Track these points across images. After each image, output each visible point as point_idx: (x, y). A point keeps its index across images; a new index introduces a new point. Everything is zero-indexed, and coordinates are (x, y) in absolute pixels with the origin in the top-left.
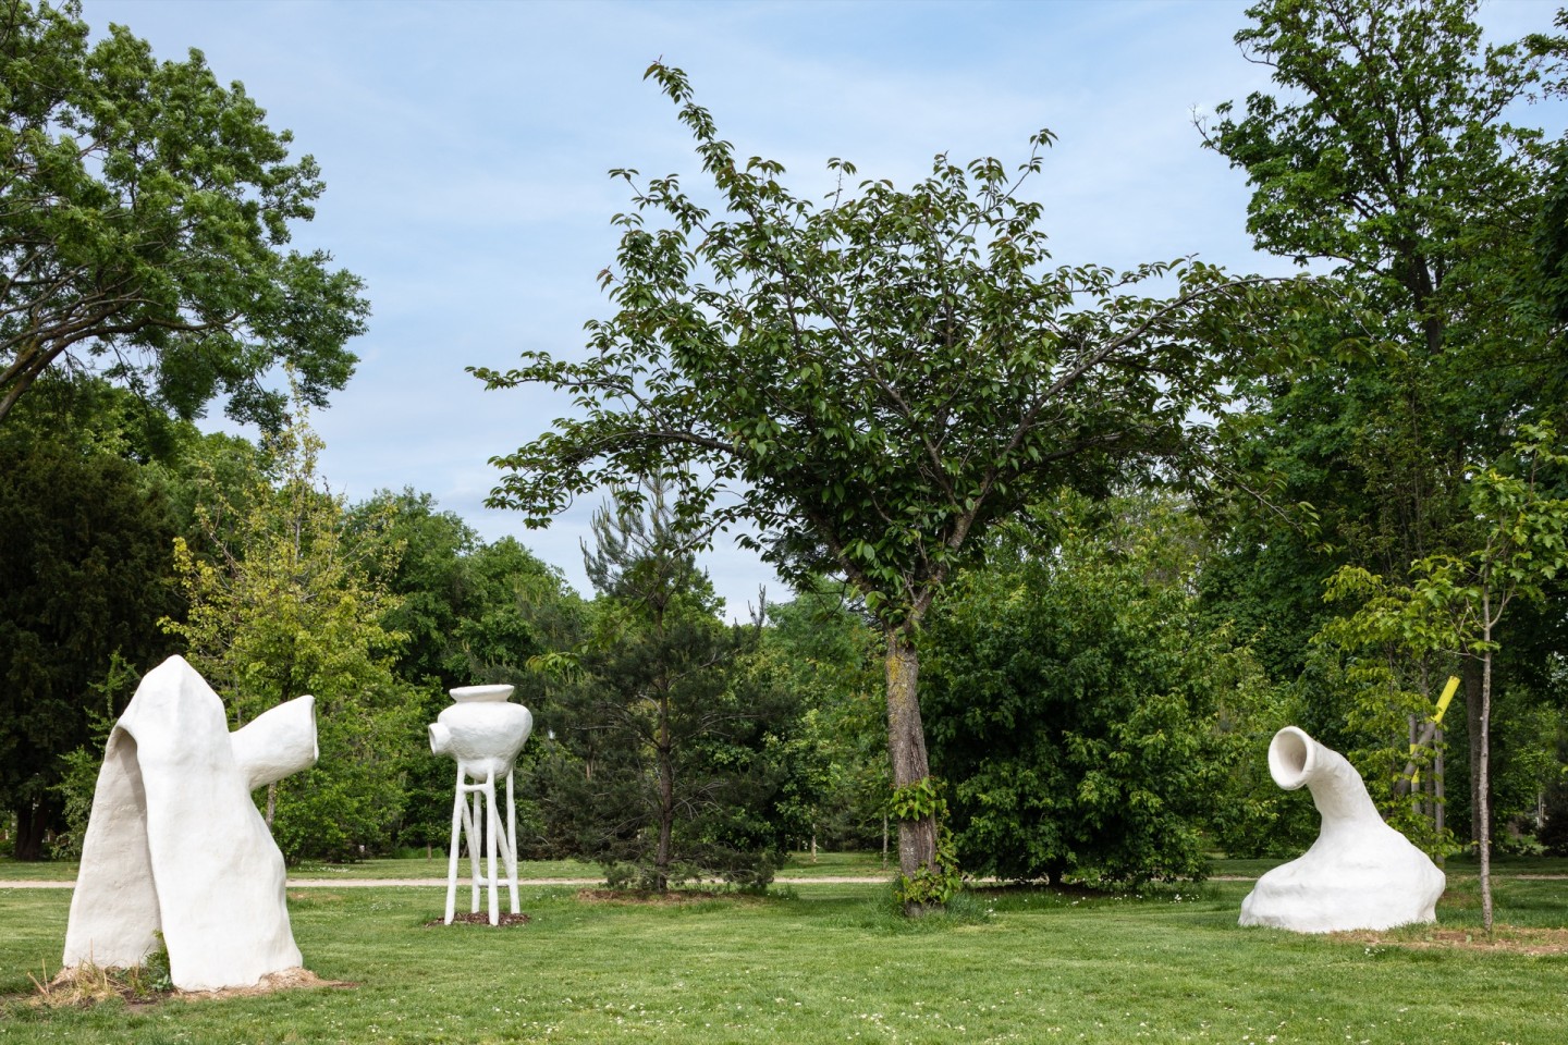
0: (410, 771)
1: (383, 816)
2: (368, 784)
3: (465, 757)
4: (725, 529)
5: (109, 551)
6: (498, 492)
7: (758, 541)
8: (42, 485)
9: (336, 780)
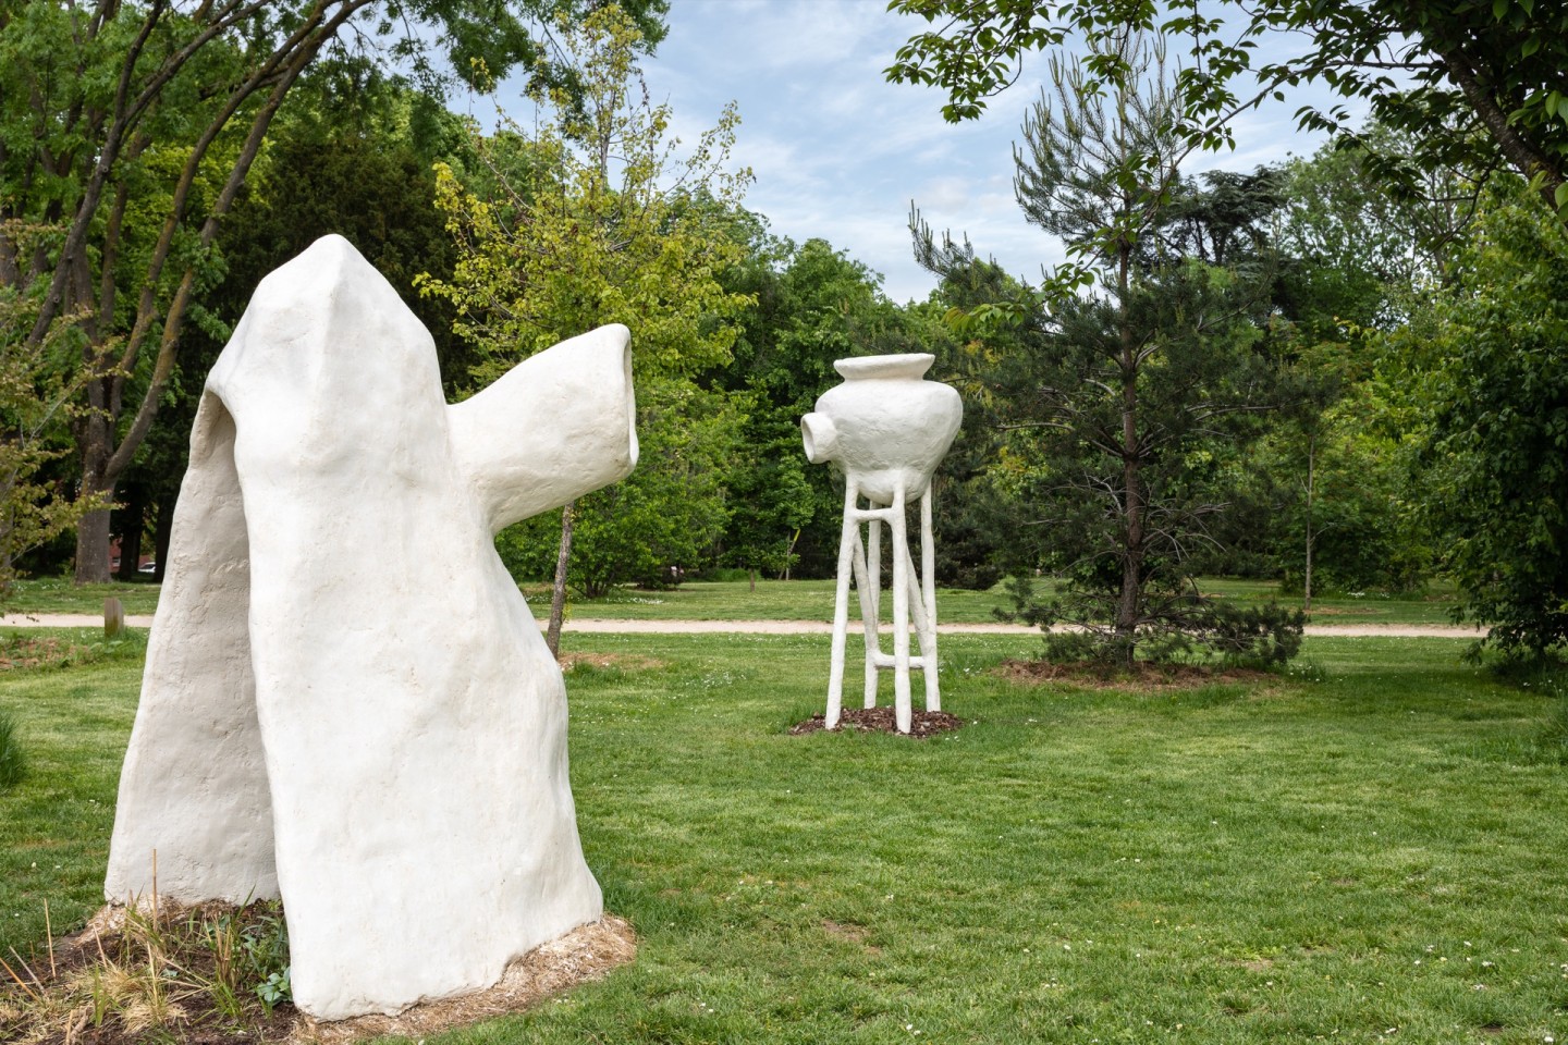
0: (731, 487)
1: (700, 539)
2: (685, 501)
3: (858, 467)
4: (1279, 96)
5: (402, 249)
6: (909, 55)
7: (1332, 118)
8: (338, 180)
9: (650, 496)
